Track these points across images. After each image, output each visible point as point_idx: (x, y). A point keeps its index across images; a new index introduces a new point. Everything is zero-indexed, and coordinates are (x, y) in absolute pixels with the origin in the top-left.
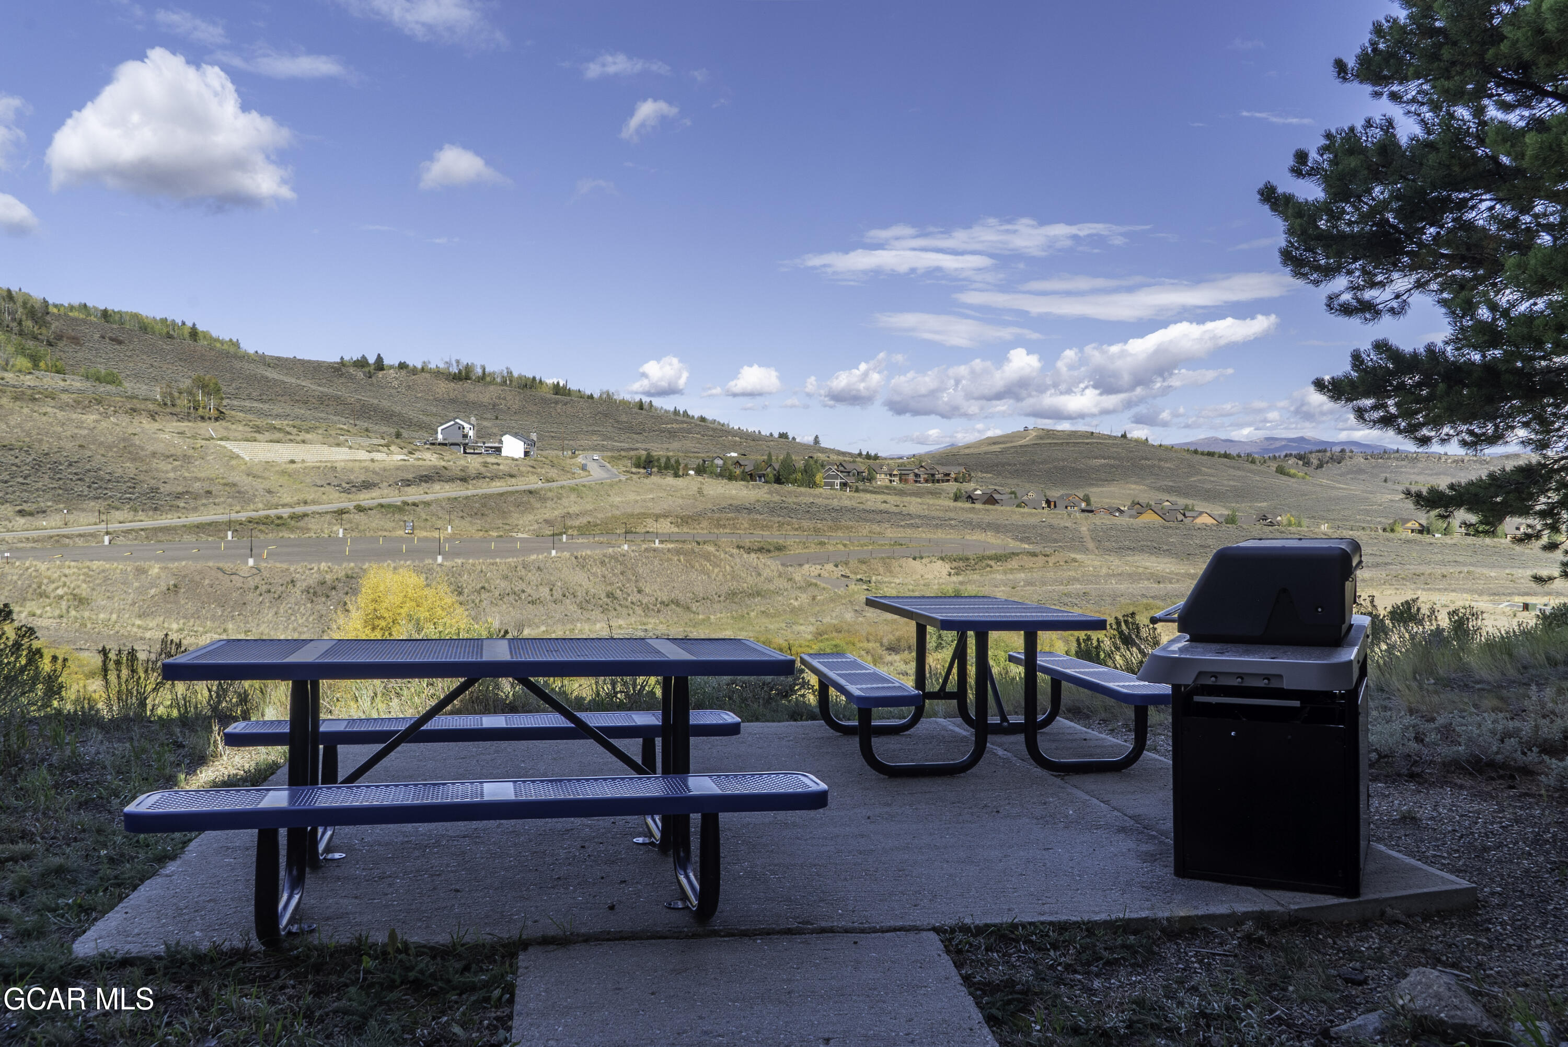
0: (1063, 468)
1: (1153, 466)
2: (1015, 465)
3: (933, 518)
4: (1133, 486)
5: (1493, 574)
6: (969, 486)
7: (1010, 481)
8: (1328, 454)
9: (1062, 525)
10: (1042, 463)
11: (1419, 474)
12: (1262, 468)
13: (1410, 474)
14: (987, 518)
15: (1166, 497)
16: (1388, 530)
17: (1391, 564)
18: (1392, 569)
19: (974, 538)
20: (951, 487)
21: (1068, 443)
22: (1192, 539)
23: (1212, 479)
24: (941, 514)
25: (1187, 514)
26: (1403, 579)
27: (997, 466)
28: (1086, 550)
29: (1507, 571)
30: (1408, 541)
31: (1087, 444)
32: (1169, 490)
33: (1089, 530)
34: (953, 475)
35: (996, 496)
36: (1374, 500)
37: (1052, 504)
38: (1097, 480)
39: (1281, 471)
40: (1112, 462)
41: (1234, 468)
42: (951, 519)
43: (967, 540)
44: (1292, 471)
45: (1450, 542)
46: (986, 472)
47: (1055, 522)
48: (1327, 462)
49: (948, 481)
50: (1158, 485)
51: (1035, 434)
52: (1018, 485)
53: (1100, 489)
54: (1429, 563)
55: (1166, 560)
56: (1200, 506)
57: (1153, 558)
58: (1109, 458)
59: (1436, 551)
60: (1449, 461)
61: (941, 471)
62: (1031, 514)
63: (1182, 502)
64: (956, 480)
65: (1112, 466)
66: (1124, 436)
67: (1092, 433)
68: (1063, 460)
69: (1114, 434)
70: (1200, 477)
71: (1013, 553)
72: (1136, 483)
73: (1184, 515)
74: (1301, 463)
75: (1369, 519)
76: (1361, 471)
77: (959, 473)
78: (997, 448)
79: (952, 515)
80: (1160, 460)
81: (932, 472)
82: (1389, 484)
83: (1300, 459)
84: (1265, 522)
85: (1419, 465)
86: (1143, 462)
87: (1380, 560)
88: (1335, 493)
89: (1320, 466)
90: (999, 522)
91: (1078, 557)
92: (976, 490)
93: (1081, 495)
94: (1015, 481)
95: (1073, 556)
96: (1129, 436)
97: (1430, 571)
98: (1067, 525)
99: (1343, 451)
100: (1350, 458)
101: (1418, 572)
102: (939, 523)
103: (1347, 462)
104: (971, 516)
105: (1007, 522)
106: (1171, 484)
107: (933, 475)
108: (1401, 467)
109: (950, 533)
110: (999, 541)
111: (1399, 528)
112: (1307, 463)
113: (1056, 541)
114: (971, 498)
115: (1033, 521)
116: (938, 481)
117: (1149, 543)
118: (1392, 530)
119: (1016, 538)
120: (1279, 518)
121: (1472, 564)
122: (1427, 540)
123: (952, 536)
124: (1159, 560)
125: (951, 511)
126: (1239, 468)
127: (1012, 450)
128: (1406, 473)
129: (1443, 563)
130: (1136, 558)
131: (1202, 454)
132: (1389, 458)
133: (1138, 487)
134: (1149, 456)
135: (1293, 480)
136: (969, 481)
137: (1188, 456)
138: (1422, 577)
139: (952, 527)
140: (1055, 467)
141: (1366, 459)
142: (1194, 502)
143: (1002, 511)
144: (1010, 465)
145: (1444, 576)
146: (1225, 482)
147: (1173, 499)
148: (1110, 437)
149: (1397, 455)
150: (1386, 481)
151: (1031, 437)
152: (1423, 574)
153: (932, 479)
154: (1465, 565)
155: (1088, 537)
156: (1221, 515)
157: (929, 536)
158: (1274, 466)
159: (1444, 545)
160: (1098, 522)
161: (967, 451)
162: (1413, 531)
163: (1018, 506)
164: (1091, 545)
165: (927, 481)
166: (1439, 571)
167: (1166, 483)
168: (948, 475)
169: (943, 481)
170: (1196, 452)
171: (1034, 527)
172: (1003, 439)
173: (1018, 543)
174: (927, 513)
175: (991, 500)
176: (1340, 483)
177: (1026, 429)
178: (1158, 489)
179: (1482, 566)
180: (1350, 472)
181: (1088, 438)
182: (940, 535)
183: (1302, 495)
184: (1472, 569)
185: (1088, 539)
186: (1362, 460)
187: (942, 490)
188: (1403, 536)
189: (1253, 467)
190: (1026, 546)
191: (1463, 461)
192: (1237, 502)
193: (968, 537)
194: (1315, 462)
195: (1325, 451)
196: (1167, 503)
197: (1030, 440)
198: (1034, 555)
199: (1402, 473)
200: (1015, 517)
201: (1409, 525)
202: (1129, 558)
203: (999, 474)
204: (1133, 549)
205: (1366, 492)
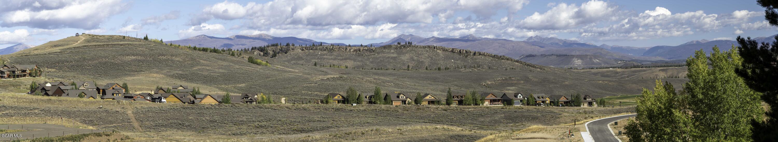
0: (105, 63)
1: (168, 60)
2: (71, 61)
3: (22, 108)
4: (155, 75)
5: (390, 130)
6: (41, 80)
7: (68, 74)
8: (279, 47)
9: (114, 110)
10: (90, 60)
11: (335, 59)
12: (239, 59)
13: (330, 59)
14: (61, 107)
15: (179, 82)
16: (325, 102)
17: (331, 127)
18: (332, 131)
19: (53, 123)
20: (28, 81)
21: (108, 45)
22: (204, 117)
23: (208, 68)
24: (27, 105)
25: (197, 96)
26: (339, 137)
27: (58, 63)
28: (132, 129)
29: (398, 128)
30: (338, 110)
31: (121, 45)
32: (180, 77)
33: (133, 113)
34: (28, 71)
35: (62, 87)
36: (312, 79)
37: (101, 91)
38: (129, 71)
39: (251, 60)
40: (139, 58)
41: (221, 59)
42: (35, 109)
43: (49, 125)
44: (259, 61)
45: (362, 108)
46: (51, 68)
47: (109, 108)
48: (279, 53)
49: (25, 76)
50: (172, 73)
51: (84, 38)
52: (74, 77)
53: (132, 78)
54: (353, 125)
55: (189, 133)
56: (204, 89)
57: (180, 132)
58: (137, 55)
59: (355, 115)
60: (352, 50)
61: (19, 69)
62: (91, 103)
63: (191, 86)
64: (30, 75)
65: (139, 61)
66: (146, 38)
67: (124, 37)
68: (105, 57)
69: (138, 37)
70: (199, 67)
71: (84, 135)
72: (157, 73)
73: (195, 97)
74: (262, 53)
75: (310, 93)
76: (300, 58)
77: (32, 70)
78: (57, 49)
79: (35, 105)
80: (172, 55)
81: (13, 69)
82: (318, 67)
83: (261, 51)
84: (247, 100)
85: (335, 53)
86: (160, 57)
87: (323, 125)
88: (287, 75)
89: (274, 55)
90: (69, 110)
91: (129, 134)
92: (46, 83)
93: (121, 83)
94: (72, 74)
95: (126, 134)
96: (149, 38)
97: (354, 131)
98: (117, 110)
99: (288, 45)
100: (293, 49)
101: (347, 132)
102: (27, 112)
103: (291, 52)
104: (49, 105)
105: (75, 109)
106: (180, 72)
107: (14, 72)
108: (324, 55)
109: (36, 120)
110: (71, 124)
111: (331, 101)
112: (266, 54)
113: (111, 122)
114: (45, 92)
115: (93, 107)
116: (18, 76)
117: (176, 121)
118: (327, 102)
119: (84, 122)
120: (256, 96)
121: (377, 124)
122: (349, 108)
123: (37, 122)
124: (184, 133)
125: (34, 102)
126: (224, 60)
127: (69, 51)
128: (327, 59)
129: (361, 124)
130: (169, 133)
131: (199, 50)
132: (316, 49)
133: (158, 76)
134: (164, 53)
135: (260, 67)
136: (40, 75)
137: (190, 52)
138: (351, 136)
139: (36, 115)
140: (100, 63)
141: (303, 50)
142: (198, 85)
143: (70, 101)
144: (68, 62)
145: (363, 134)
146: (217, 70)
147: (184, 84)
148: (136, 39)
149: (321, 47)
150: (315, 65)
151: (81, 41)
152: (351, 133)
153: (13, 74)
154: (373, 125)
155: (134, 118)
156: (219, 97)
157: (21, 122)
158: (246, 57)
159: (359, 111)
160: (139, 106)
161: (36, 52)
162: (339, 102)
163: (80, 96)
164: (136, 124)
165: (9, 76)
166: (360, 130)
167: (177, 72)
168: (24, 71)
169: (21, 76)
170: (195, 48)
171: (95, 112)
172: (62, 43)
173: (85, 125)
174: (16, 104)
175: (59, 92)
176: (288, 67)
177: (77, 35)
178: (173, 76)
179: (383, 125)
180: (293, 59)
181: (121, 41)
182: (28, 121)
183: (267, 78)
184: (378, 127)
185: (133, 120)
186: (300, 51)
187: (22, 83)
188: (335, 107)
189: (233, 58)
190: (91, 128)
191: (360, 50)
192: (226, 84)
193: (48, 122)
194: (271, 53)
195: (277, 45)
196: (181, 88)
197: (81, 43)
198: (99, 135)
199: (324, 58)
200: (81, 105)
201: (336, 97)
202: (164, 133)
203: (60, 69)
204: (165, 126)
205: (306, 74)
